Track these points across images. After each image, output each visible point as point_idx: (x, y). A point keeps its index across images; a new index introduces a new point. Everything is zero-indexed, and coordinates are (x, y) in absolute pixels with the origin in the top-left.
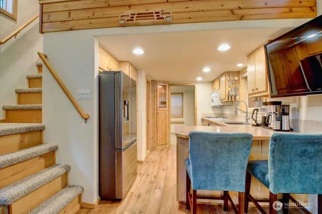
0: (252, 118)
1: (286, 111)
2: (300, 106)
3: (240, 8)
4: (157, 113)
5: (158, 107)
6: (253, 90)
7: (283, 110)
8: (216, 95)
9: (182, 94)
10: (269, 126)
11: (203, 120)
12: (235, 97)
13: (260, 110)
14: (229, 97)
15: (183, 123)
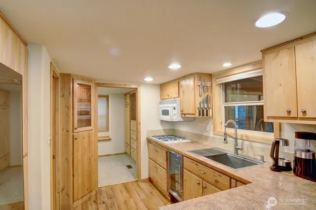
4: (74, 139)
5: (76, 125)
8: (174, 105)
9: (107, 97)
11: (149, 141)
12: (207, 111)
14: (200, 111)
15: (110, 140)
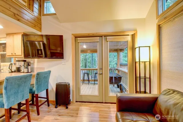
0: (9, 68)
1: (29, 64)
2: (34, 62)
3: (18, 15)
6: (12, 54)
7: (28, 64)
10: (21, 71)
13: (13, 64)
